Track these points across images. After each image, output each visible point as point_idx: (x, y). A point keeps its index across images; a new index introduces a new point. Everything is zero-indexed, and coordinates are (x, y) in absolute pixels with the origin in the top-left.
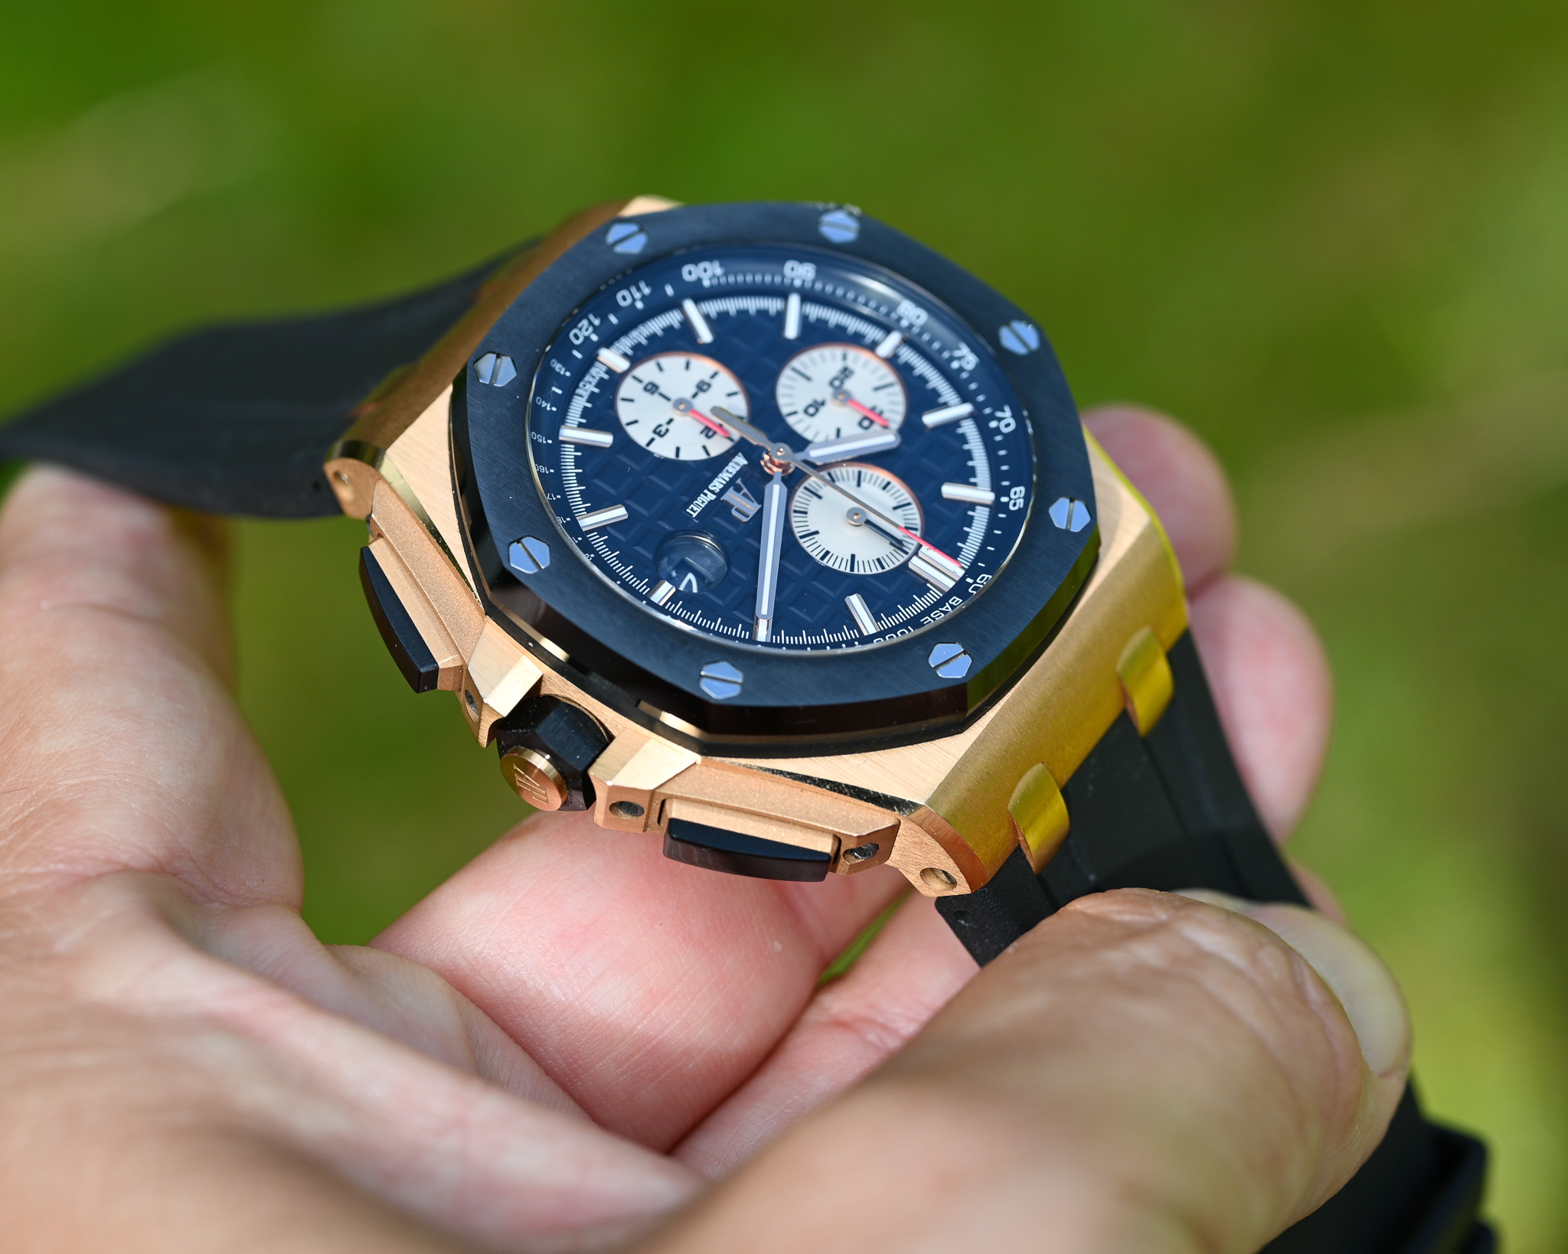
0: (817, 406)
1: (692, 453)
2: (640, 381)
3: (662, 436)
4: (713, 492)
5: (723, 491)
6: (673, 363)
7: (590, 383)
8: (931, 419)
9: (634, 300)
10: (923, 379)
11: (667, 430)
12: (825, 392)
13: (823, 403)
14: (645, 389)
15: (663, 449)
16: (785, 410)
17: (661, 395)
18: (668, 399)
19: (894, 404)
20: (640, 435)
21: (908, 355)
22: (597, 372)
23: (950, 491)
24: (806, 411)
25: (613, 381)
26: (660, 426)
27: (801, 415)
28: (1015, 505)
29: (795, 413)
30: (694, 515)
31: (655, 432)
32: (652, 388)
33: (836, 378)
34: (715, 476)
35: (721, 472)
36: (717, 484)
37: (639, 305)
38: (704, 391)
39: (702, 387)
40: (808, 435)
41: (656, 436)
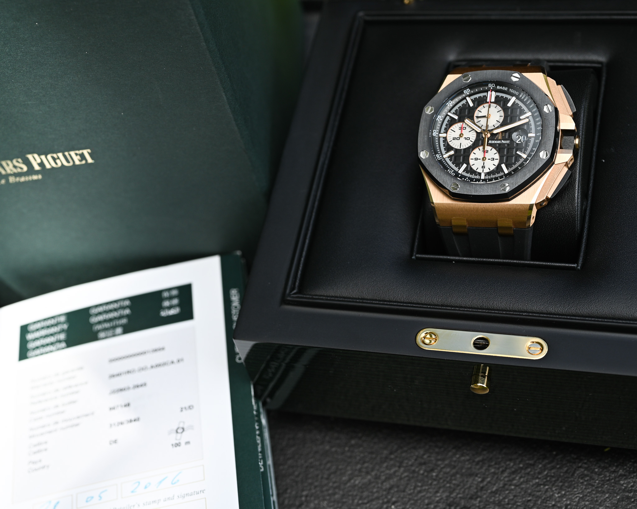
0: (466, 139)
1: (494, 151)
2: (483, 170)
3: (494, 158)
4: (501, 142)
5: (499, 140)
6: (474, 168)
7: (491, 177)
8: (456, 117)
9: (467, 180)
10: (447, 125)
11: (491, 158)
12: (462, 139)
13: (465, 138)
14: (485, 168)
15: (497, 156)
16: (472, 143)
17: (484, 165)
18: (484, 163)
19: (456, 127)
20: (496, 162)
21: (443, 130)
22: (487, 177)
23: (471, 104)
24: (469, 139)
25: (486, 174)
26: (491, 160)
27: (471, 139)
28: (468, 91)
29: (471, 141)
30: (509, 141)
31: (494, 160)
32: (483, 167)
33: (457, 139)
34: (497, 143)
35: (495, 143)
36: (499, 142)
37: (467, 178)
38: (477, 158)
39: (476, 159)
40: (475, 136)
41: (495, 159)
